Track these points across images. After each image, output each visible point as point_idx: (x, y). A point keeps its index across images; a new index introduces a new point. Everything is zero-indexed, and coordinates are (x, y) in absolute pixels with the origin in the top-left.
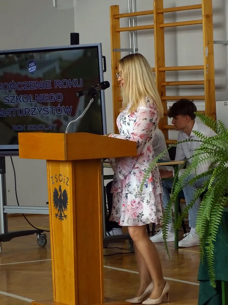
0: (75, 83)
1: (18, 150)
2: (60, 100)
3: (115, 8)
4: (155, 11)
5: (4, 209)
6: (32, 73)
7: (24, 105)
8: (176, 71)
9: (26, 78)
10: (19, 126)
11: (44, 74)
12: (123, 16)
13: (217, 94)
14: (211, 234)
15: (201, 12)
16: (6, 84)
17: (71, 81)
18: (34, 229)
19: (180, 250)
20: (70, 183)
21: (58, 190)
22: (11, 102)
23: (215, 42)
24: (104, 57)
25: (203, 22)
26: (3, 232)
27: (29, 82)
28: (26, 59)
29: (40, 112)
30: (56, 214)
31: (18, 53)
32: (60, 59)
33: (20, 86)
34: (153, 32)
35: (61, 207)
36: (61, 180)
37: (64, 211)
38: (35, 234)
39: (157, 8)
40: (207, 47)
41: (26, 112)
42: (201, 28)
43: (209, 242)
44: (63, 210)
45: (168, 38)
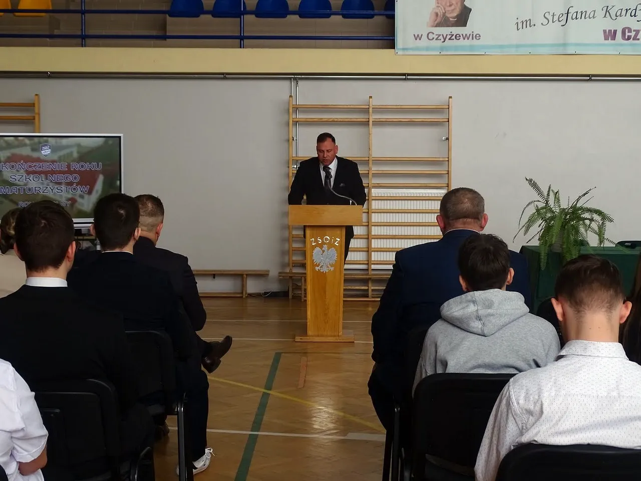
0: (93, 166)
2: (77, 181)
6: (45, 156)
7: (34, 183)
9: (38, 160)
11: (60, 157)
16: (13, 164)
17: (90, 164)
27: (41, 164)
28: (40, 143)
29: (52, 190)
31: (30, 137)
32: (79, 146)
33: (30, 167)
41: (36, 190)
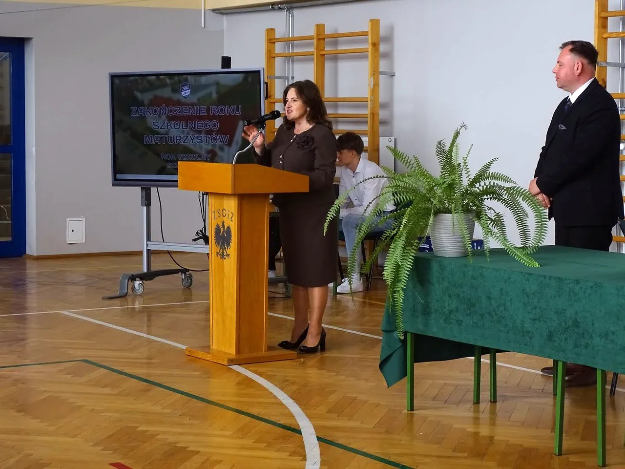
0: (233, 110)
1: (177, 181)
2: (216, 128)
3: (271, 31)
4: (315, 36)
5: (147, 245)
6: (185, 97)
7: (176, 132)
8: (336, 102)
9: (179, 103)
10: (168, 154)
11: (199, 99)
12: (279, 40)
13: (381, 129)
14: (399, 281)
15: (368, 39)
16: (155, 108)
17: (229, 108)
18: (179, 268)
19: (338, 296)
20: (235, 219)
21: (221, 227)
22: (161, 128)
23: (381, 73)
24: (266, 84)
25: (370, 50)
26: (145, 270)
27: (181, 108)
28: (180, 82)
29: (193, 140)
30: (217, 252)
31: (171, 75)
32: (217, 84)
33: (171, 111)
34: (312, 60)
35: (223, 245)
36: (224, 215)
37: (226, 250)
38: (180, 273)
39: (318, 34)
40: (372, 77)
41: (177, 140)
42: (367, 57)
43: (398, 289)
44: (225, 248)
45: (328, 65)
